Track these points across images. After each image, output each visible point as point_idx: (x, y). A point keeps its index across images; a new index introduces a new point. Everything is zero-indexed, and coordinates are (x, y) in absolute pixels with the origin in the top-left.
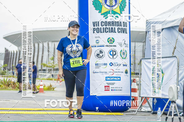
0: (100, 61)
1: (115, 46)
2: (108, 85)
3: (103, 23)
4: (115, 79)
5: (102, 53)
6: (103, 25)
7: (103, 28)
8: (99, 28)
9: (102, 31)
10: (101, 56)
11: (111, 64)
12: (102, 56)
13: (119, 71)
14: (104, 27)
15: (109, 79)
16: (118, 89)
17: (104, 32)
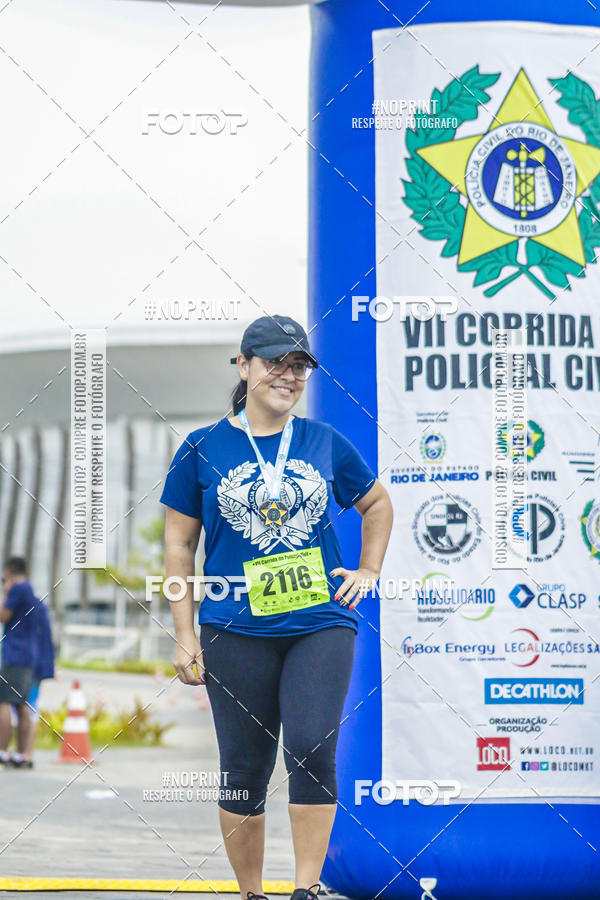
0: (452, 576)
1: (548, 476)
2: (502, 734)
3: (472, 323)
4: (550, 691)
5: (464, 520)
6: (473, 337)
7: (473, 358)
8: (442, 360)
9: (464, 377)
10: (456, 540)
11: (523, 596)
12: (463, 544)
13: (574, 638)
14: (480, 349)
15: (504, 691)
16: (568, 758)
17: (474, 385)
